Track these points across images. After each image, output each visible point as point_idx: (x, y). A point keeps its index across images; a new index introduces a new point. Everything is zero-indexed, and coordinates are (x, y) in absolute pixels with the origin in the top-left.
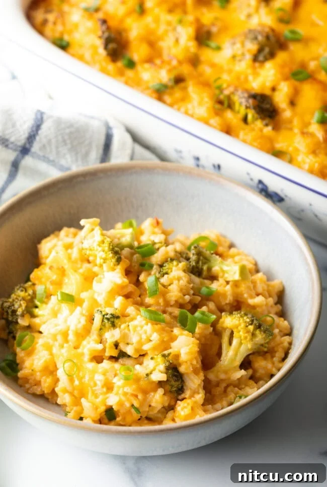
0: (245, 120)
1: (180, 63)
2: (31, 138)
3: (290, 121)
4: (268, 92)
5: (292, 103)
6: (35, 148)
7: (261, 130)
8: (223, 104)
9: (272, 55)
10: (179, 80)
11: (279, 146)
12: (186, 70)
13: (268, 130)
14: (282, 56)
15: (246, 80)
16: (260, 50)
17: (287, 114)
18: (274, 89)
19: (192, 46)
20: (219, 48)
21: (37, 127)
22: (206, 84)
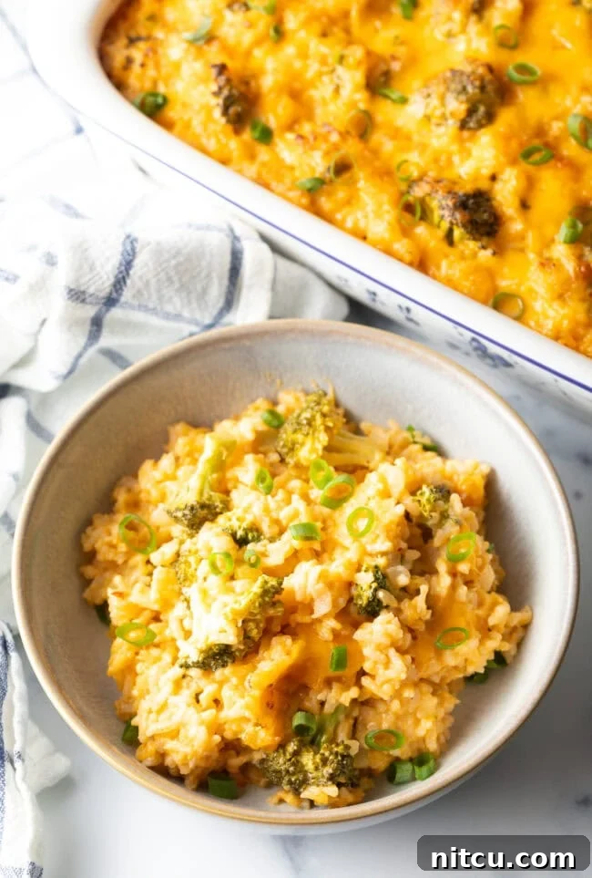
0: (449, 238)
1: (344, 135)
2: (120, 283)
3: (522, 237)
4: (484, 185)
5: (524, 205)
6: (127, 295)
7: (475, 255)
8: (413, 210)
9: (490, 118)
10: (342, 168)
11: (505, 284)
12: (352, 148)
13: (486, 255)
14: (506, 117)
15: (450, 163)
16: (471, 112)
17: (516, 226)
18: (493, 178)
19: (361, 98)
20: (404, 101)
21: (128, 265)
22: (385, 174)
